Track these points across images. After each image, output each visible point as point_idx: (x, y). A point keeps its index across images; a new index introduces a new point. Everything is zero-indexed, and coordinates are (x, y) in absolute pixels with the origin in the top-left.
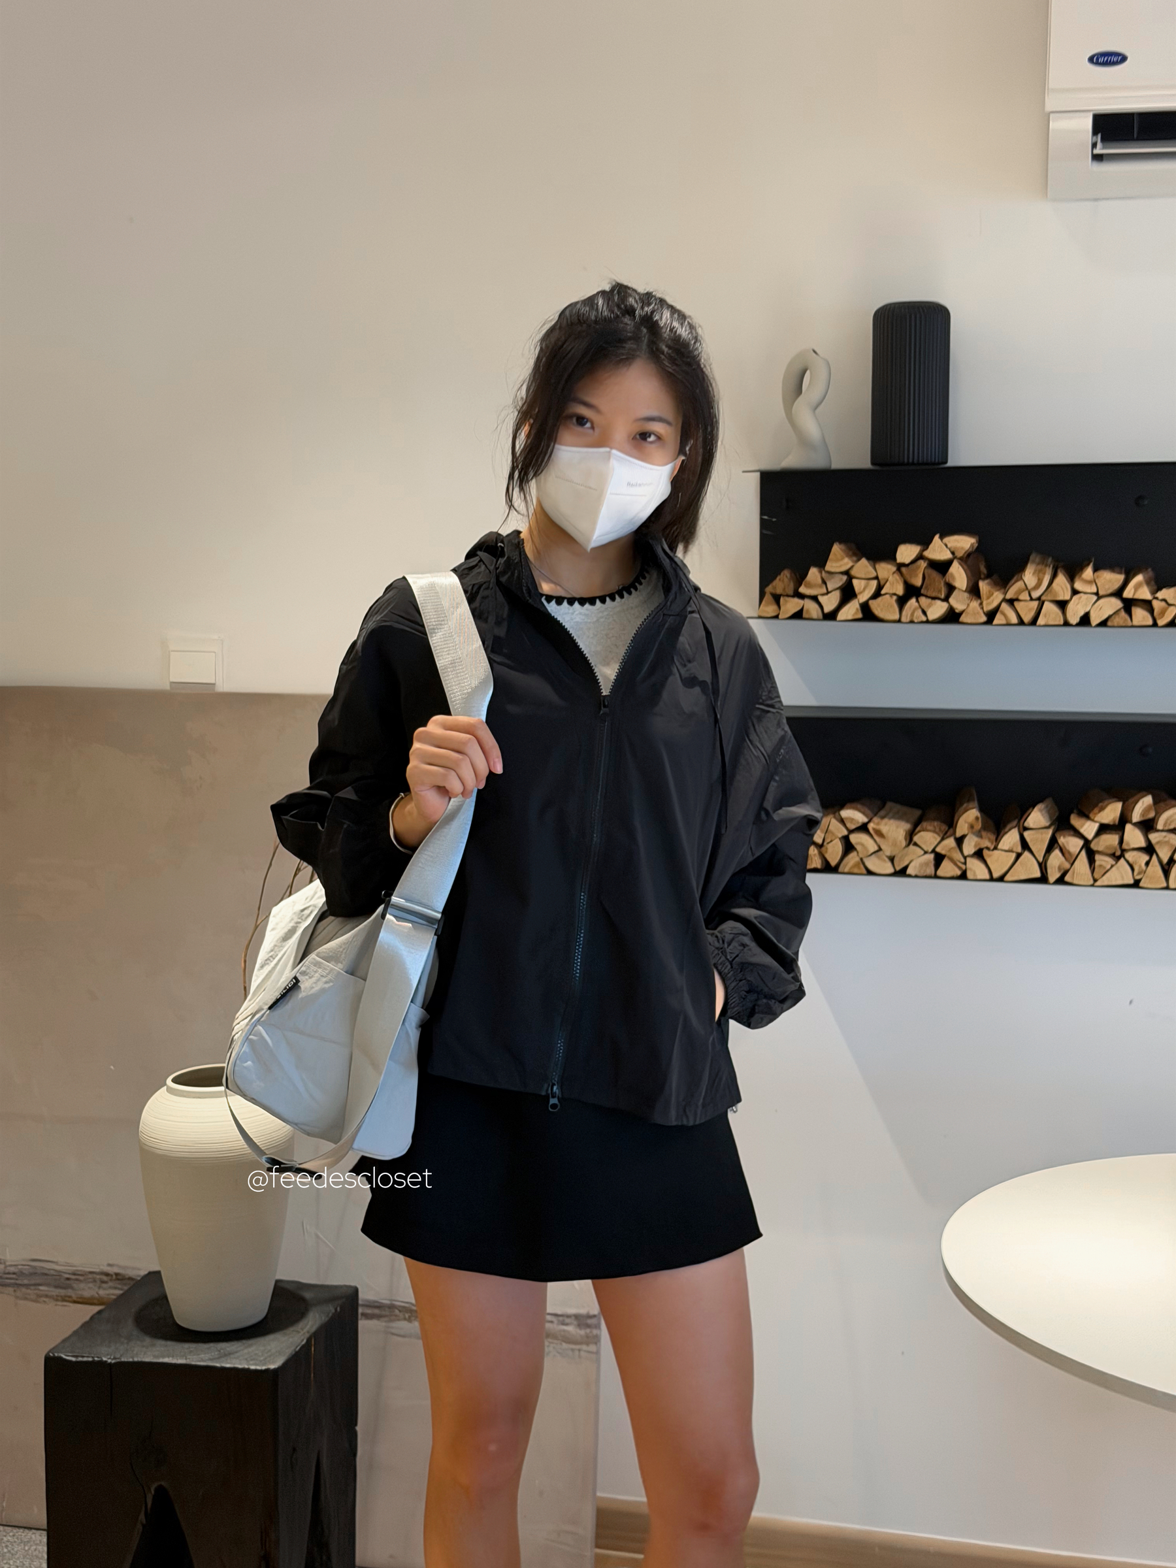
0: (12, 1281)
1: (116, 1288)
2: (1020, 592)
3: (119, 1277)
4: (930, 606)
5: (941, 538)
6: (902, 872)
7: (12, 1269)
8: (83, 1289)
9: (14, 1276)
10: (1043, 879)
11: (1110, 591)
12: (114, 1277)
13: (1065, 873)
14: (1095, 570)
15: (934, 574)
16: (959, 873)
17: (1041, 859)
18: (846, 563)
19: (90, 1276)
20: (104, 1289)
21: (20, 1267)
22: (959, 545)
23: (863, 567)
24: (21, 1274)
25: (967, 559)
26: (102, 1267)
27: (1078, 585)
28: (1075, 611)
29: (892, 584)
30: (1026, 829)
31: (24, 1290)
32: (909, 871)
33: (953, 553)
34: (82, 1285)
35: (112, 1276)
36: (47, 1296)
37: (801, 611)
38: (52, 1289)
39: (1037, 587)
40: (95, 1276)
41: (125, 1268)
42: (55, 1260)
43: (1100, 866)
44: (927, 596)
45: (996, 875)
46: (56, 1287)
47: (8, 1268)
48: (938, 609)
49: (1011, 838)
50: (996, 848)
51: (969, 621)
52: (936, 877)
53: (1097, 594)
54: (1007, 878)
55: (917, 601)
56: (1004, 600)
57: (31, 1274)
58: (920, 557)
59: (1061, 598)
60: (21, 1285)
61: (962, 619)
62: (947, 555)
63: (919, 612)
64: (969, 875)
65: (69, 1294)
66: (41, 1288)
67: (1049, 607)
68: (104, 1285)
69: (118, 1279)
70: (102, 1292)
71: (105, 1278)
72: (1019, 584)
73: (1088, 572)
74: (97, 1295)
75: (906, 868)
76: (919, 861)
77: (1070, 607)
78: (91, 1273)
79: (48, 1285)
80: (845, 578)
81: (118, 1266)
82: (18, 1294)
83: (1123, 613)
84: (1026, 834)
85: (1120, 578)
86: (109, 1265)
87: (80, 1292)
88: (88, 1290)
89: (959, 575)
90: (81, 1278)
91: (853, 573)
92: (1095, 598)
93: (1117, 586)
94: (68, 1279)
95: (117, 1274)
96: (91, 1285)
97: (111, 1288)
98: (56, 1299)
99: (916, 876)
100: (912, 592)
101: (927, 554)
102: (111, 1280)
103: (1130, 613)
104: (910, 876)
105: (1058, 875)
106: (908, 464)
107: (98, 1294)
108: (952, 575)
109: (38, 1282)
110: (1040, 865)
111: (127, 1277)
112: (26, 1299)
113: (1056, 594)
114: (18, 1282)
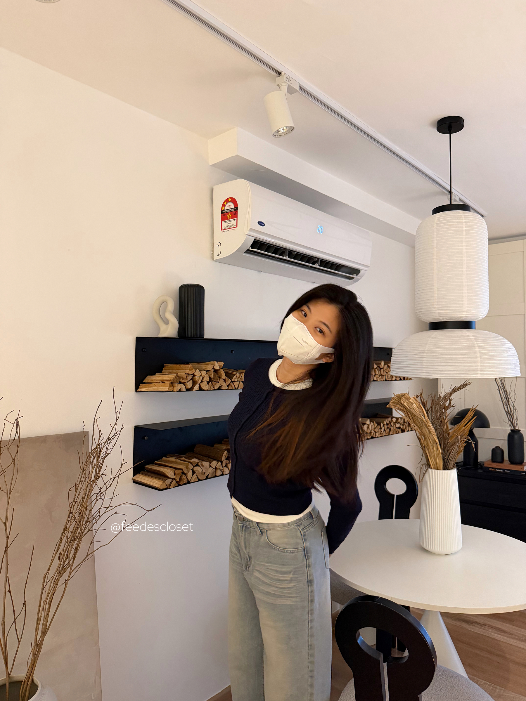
2: (235, 379)
5: (217, 362)
6: (207, 478)
15: (216, 374)
22: (221, 364)
25: (223, 369)
29: (206, 378)
32: (209, 476)
33: (220, 367)
37: (180, 388)
39: (239, 378)
52: (216, 476)
63: (213, 387)
76: (211, 472)
104: (209, 478)
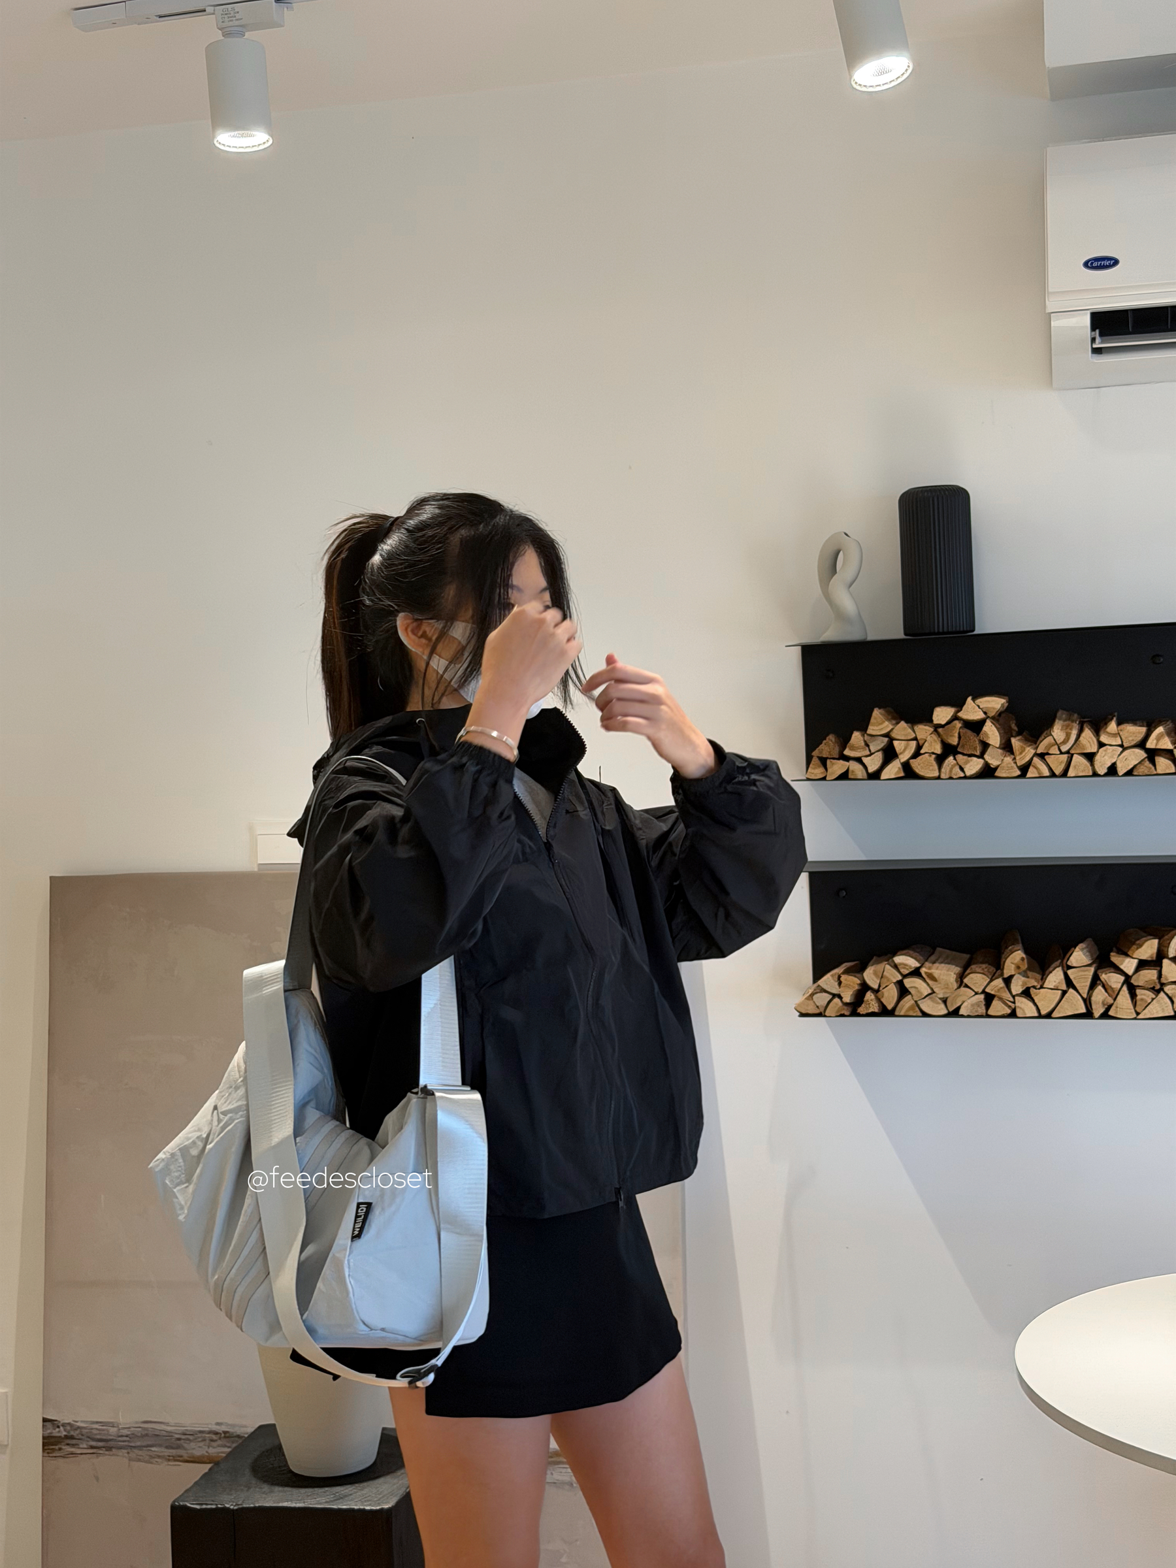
0: (126, 1443)
1: (225, 1446)
2: (1050, 746)
3: (227, 1435)
4: (967, 762)
5: (974, 700)
6: (955, 1013)
7: (125, 1432)
8: (194, 1449)
9: (128, 1439)
10: (1088, 1015)
11: (1133, 743)
12: (223, 1435)
13: (1109, 1007)
14: (1119, 724)
15: (969, 733)
16: (1009, 1011)
17: (1085, 996)
18: (887, 726)
19: (199, 1435)
20: (214, 1448)
21: (132, 1429)
22: (989, 705)
23: (902, 730)
24: (132, 1436)
25: (998, 718)
26: (210, 1426)
27: (1104, 739)
28: (1103, 761)
29: (931, 745)
30: (1070, 967)
31: (136, 1451)
32: (962, 1012)
33: (985, 713)
34: (193, 1445)
35: (221, 1434)
36: (159, 1457)
37: (847, 772)
38: (163, 1449)
39: (1065, 742)
40: (204, 1435)
41: (233, 1426)
42: (166, 1421)
43: (1142, 1000)
44: (964, 754)
45: (1043, 1012)
46: (167, 1447)
47: (121, 1431)
48: (973, 766)
49: (1055, 977)
50: (1042, 987)
51: (1004, 775)
52: (987, 1016)
53: (1121, 746)
54: (1054, 1015)
55: (955, 759)
56: (1036, 755)
57: (143, 1436)
58: (955, 718)
59: (1089, 750)
60: (134, 1447)
61: (997, 774)
62: (980, 715)
63: (957, 769)
64: (1019, 1013)
65: (178, 1454)
66: (153, 1449)
67: (1077, 759)
68: (214, 1444)
69: (228, 1437)
70: (212, 1451)
71: (214, 1437)
72: (1048, 740)
73: (1112, 726)
74: (207, 1454)
75: (959, 1008)
76: (970, 1001)
77: (1097, 758)
78: (201, 1432)
79: (160, 1446)
80: (886, 739)
81: (227, 1425)
82: (133, 1455)
83: (1147, 763)
84: (1070, 972)
85: (1144, 730)
86: (218, 1424)
87: (190, 1451)
88: (198, 1450)
89: (992, 733)
90: (191, 1438)
91: (893, 735)
92: (1121, 749)
93: (1139, 737)
94: (179, 1439)
95: (225, 1432)
96: (201, 1444)
97: (219, 1446)
98: (170, 1459)
99: (969, 1016)
100: (949, 750)
101: (960, 714)
102: (220, 1438)
103: (1153, 763)
104: (962, 1016)
105: (1102, 1010)
106: (939, 633)
107: (207, 1452)
108: (986, 734)
109: (149, 1443)
110: (1085, 1000)
111: (235, 1434)
112: (139, 1460)
113: (1084, 747)
114: (131, 1444)
